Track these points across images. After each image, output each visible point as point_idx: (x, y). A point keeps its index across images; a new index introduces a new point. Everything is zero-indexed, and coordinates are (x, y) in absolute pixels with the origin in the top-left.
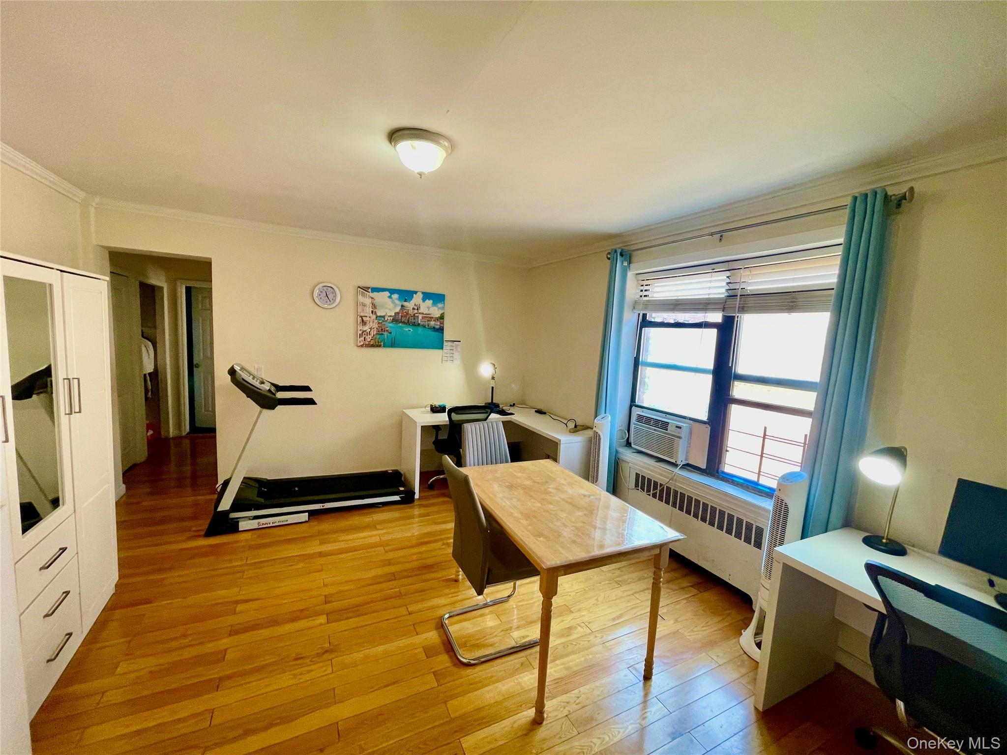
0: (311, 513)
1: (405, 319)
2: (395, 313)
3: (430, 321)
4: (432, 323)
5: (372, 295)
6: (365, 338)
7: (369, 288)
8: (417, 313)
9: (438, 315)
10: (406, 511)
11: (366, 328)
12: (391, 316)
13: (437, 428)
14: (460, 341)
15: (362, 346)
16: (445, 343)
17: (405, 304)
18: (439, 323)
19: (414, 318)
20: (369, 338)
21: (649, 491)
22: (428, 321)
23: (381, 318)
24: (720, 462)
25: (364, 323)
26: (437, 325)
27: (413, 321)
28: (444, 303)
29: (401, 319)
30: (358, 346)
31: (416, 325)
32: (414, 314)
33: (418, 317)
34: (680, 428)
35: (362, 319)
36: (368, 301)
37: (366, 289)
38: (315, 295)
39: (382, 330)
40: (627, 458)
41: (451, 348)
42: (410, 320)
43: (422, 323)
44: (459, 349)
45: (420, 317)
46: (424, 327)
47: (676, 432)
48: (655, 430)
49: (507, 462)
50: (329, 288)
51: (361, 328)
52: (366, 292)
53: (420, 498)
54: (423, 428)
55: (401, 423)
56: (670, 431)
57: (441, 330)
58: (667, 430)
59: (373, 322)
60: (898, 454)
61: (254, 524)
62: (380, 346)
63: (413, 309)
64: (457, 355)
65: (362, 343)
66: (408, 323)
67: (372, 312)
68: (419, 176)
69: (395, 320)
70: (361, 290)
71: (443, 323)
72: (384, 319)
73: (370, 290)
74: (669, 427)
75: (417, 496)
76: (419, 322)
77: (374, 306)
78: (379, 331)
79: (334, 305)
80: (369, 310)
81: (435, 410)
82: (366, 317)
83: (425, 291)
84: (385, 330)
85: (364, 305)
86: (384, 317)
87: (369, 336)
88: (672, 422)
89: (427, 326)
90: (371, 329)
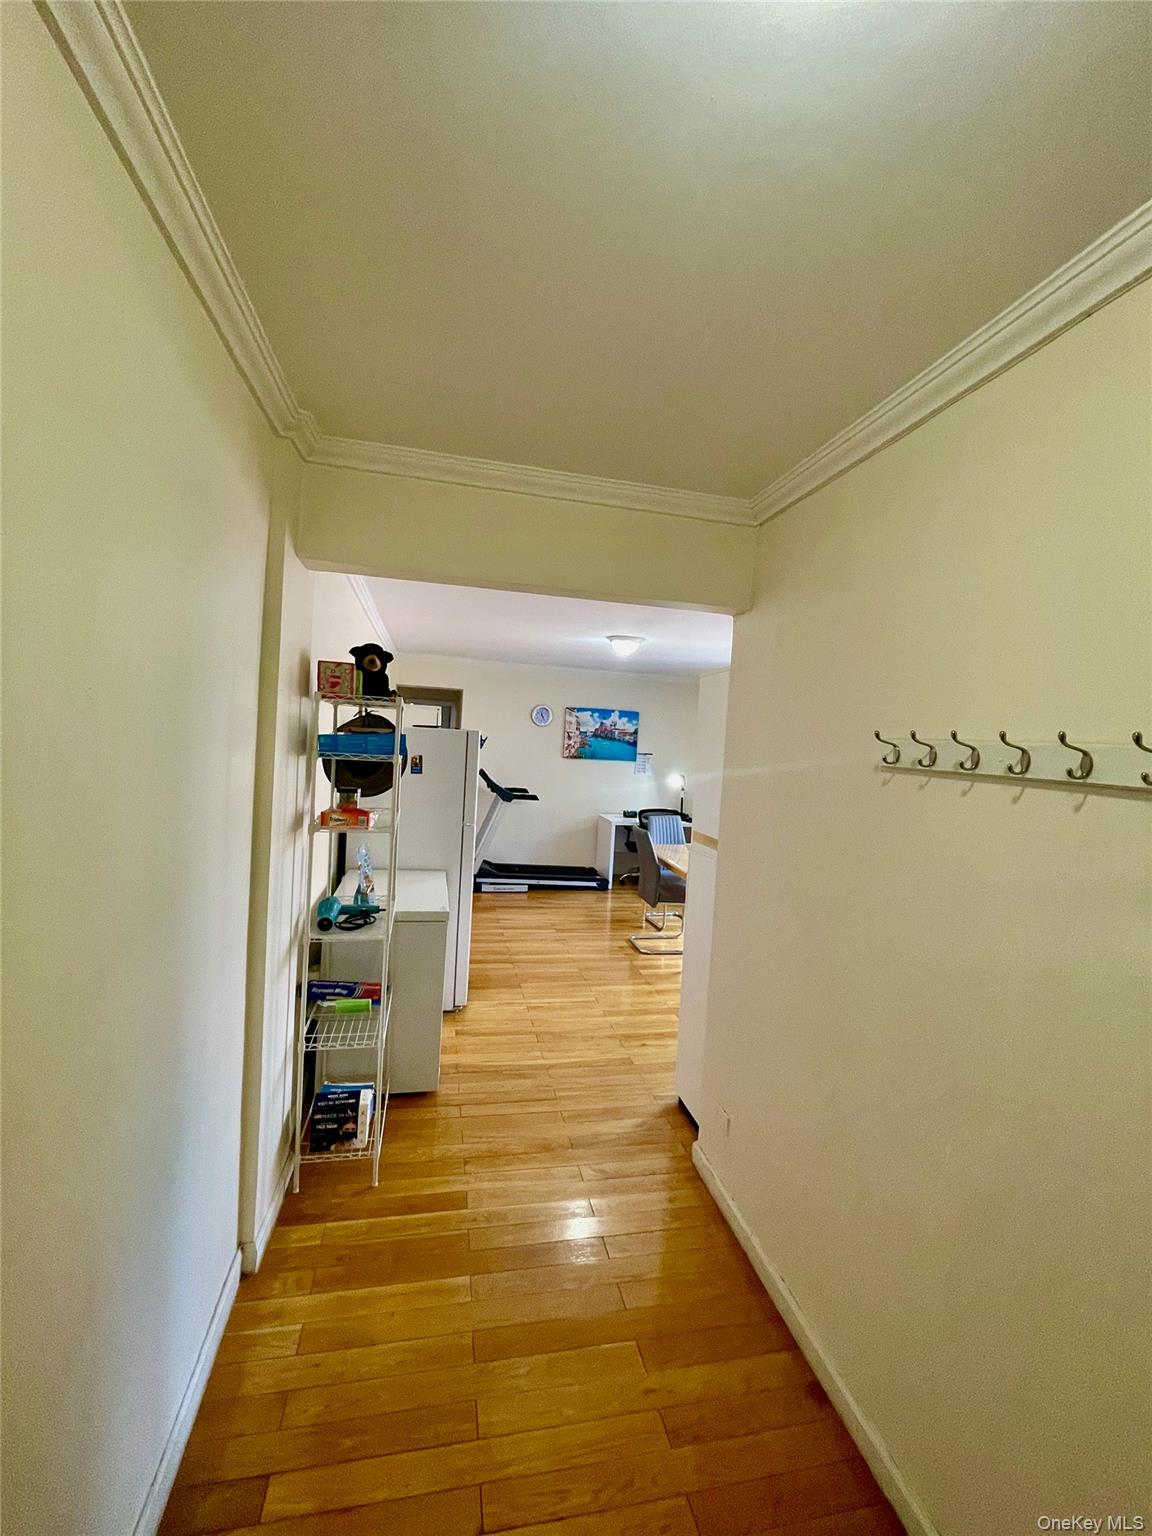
0: (532, 888)
1: (603, 734)
2: (595, 730)
3: (625, 736)
4: (627, 738)
5: (577, 714)
6: (570, 750)
7: (575, 708)
8: (614, 729)
9: (633, 731)
10: (600, 894)
11: (571, 742)
12: (592, 732)
13: (629, 829)
14: (651, 754)
15: (567, 757)
16: (638, 757)
17: (604, 721)
18: (633, 738)
19: (611, 734)
20: (573, 751)
23: (584, 734)
25: (570, 738)
26: (631, 739)
27: (610, 736)
28: (638, 721)
29: (600, 734)
30: (564, 757)
32: (612, 730)
33: (614, 732)
35: (569, 734)
36: (574, 720)
37: (572, 709)
38: (535, 712)
41: (644, 760)
42: (608, 735)
43: (618, 738)
44: (651, 761)
45: (616, 732)
46: (619, 740)
50: (544, 710)
51: (567, 742)
52: (572, 712)
53: (613, 889)
54: (617, 826)
55: (597, 826)
57: (634, 744)
59: (577, 737)
61: (491, 888)
62: (581, 757)
63: (611, 725)
64: (649, 768)
65: (567, 755)
66: (606, 738)
67: (577, 728)
69: (595, 735)
70: (569, 710)
71: (636, 738)
73: (575, 710)
75: (610, 887)
76: (616, 737)
77: (578, 723)
79: (547, 723)
80: (574, 726)
81: (626, 815)
82: (572, 732)
83: (621, 710)
85: (571, 723)
86: (586, 733)
87: (573, 749)
90: (575, 743)
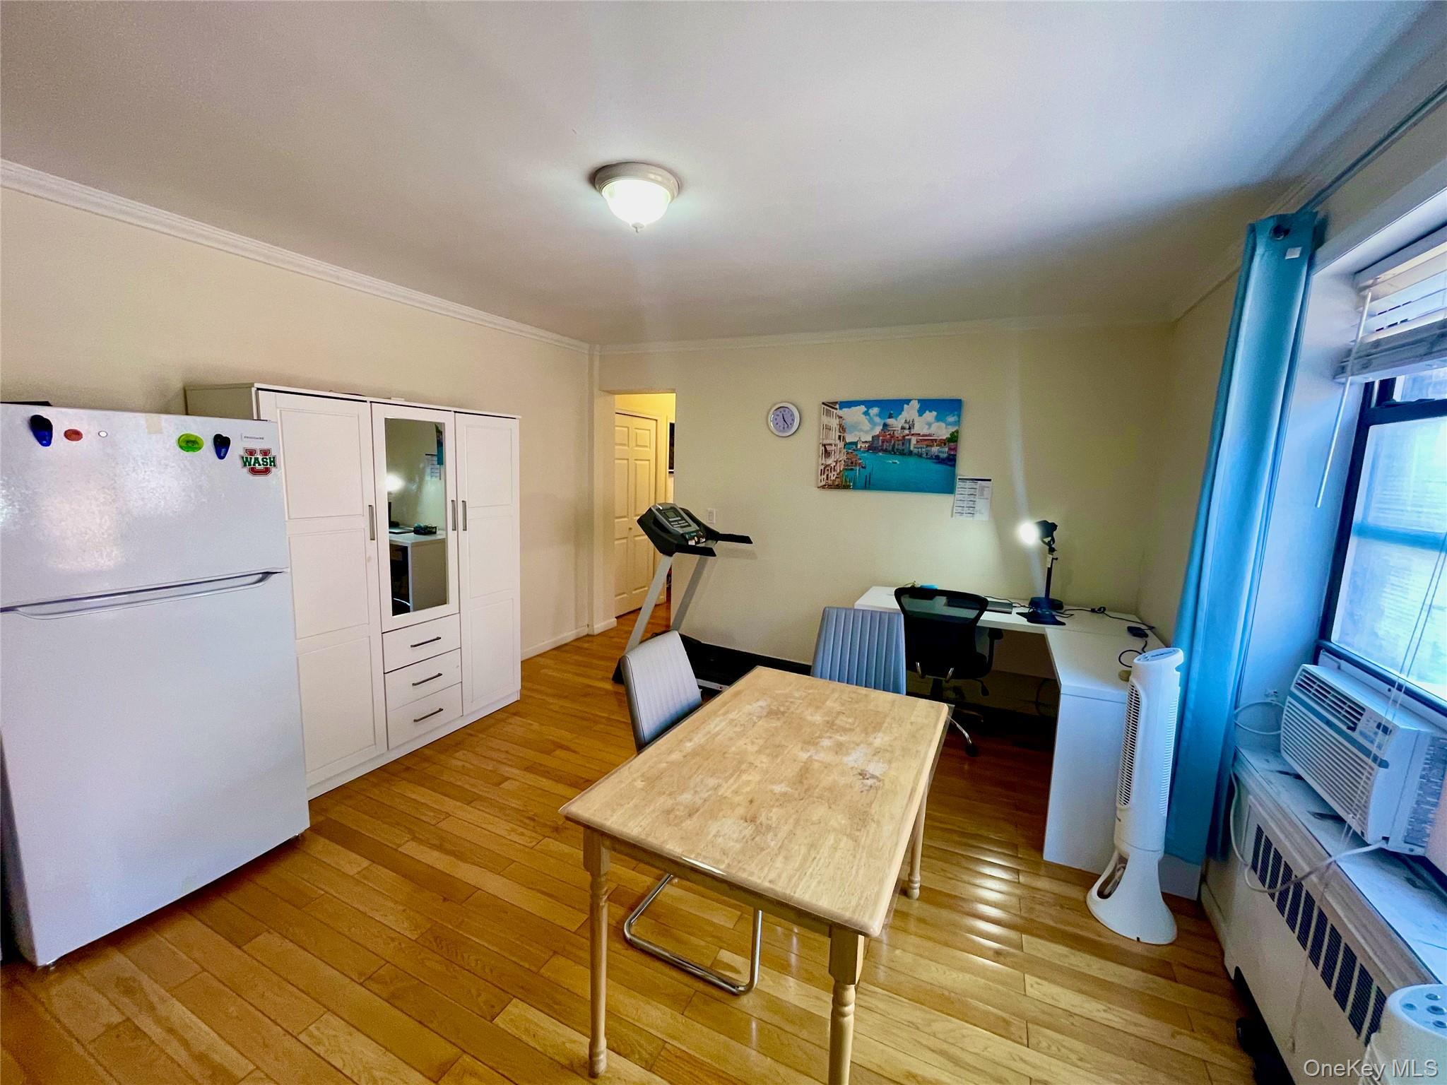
1: (887, 445)
2: (873, 437)
3: (931, 446)
4: (935, 450)
5: (840, 412)
6: (828, 475)
7: (837, 403)
8: (908, 435)
9: (947, 436)
11: (830, 461)
12: (866, 442)
14: (990, 480)
15: (823, 487)
16: (959, 484)
17: (890, 421)
18: (947, 449)
19: (903, 444)
20: (833, 476)
21: (1273, 884)
22: (927, 446)
23: (851, 446)
25: (827, 453)
26: (944, 451)
27: (900, 447)
28: (959, 416)
29: (882, 445)
30: (818, 487)
31: (904, 454)
32: (904, 436)
33: (910, 440)
35: (825, 448)
36: (834, 423)
37: (830, 405)
39: (852, 463)
41: (972, 491)
42: (896, 447)
43: (916, 451)
44: (986, 492)
45: (914, 440)
46: (920, 455)
50: (782, 410)
51: (824, 462)
52: (832, 410)
57: (951, 461)
58: (1353, 729)
59: (840, 452)
62: (846, 487)
63: (903, 428)
64: (981, 504)
65: (823, 483)
66: (893, 451)
67: (840, 437)
68: (635, 229)
69: (873, 447)
70: (826, 407)
71: (955, 449)
72: (857, 447)
73: (837, 406)
76: (912, 448)
77: (842, 428)
78: (848, 465)
79: (781, 434)
80: (835, 434)
82: (831, 445)
83: (921, 398)
84: (856, 464)
85: (828, 428)
86: (856, 444)
87: (833, 473)
89: (924, 455)
90: (836, 462)
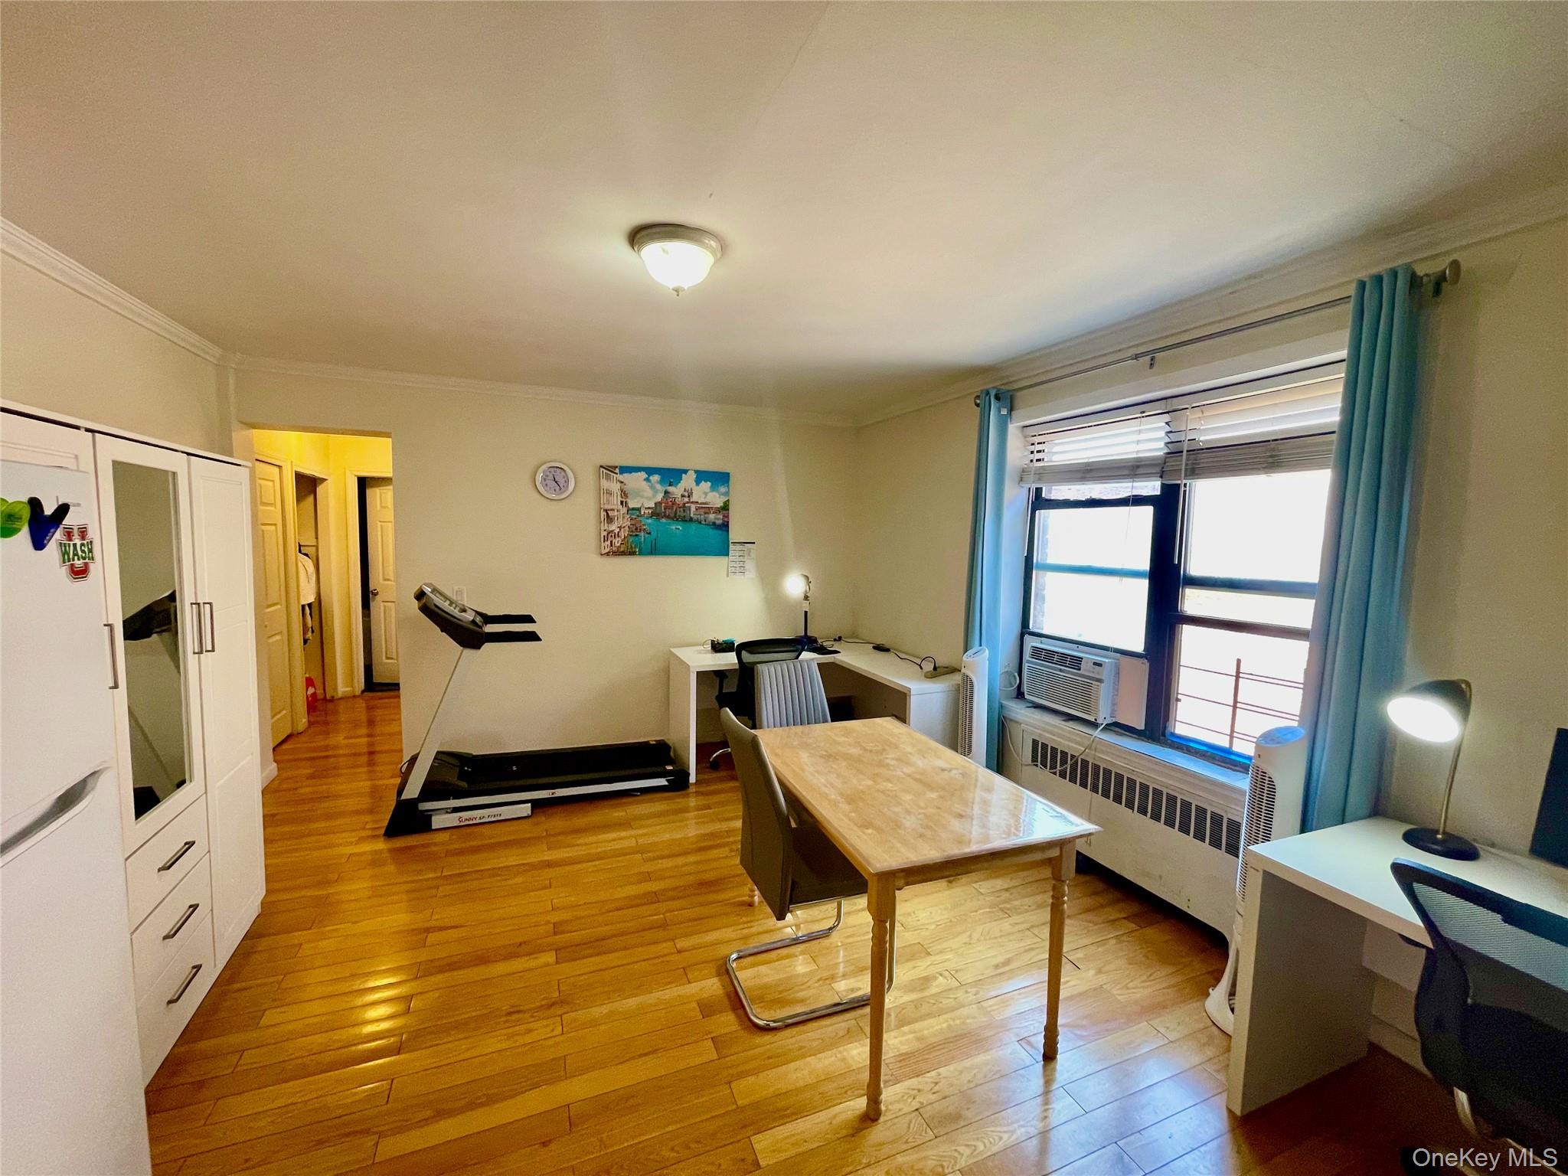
0: (537, 804)
1: (670, 511)
2: (655, 504)
3: (708, 513)
4: (712, 517)
5: (621, 477)
6: (611, 542)
7: (617, 467)
8: (688, 503)
9: (719, 504)
10: (677, 801)
11: (614, 527)
12: (649, 508)
13: (720, 675)
14: (754, 543)
15: (607, 554)
16: (732, 547)
17: (671, 489)
18: (721, 517)
19: (684, 510)
20: (617, 542)
21: (1053, 767)
22: (705, 513)
23: (634, 512)
24: (1167, 718)
25: (610, 519)
26: (718, 519)
27: (682, 514)
28: (728, 486)
29: (665, 512)
30: (602, 555)
31: (686, 521)
32: (685, 504)
33: (690, 508)
34: (1100, 665)
35: (607, 514)
36: (615, 487)
37: (611, 469)
38: (539, 478)
39: (636, 529)
40: (1020, 717)
41: (741, 553)
42: (678, 513)
43: (695, 517)
44: (753, 554)
45: (693, 507)
46: (700, 522)
47: (1096, 672)
48: (1061, 670)
49: (825, 721)
50: (559, 470)
51: (606, 528)
52: (612, 474)
53: (698, 782)
54: (702, 676)
55: (668, 670)
56: (1085, 670)
57: (725, 526)
58: (1080, 669)
59: (624, 517)
60: (1455, 692)
61: (452, 820)
62: (632, 553)
63: (683, 496)
64: (750, 565)
65: (607, 550)
66: (675, 518)
67: (622, 502)
68: (676, 293)
69: (656, 514)
70: (605, 471)
71: (728, 517)
72: (640, 512)
73: (617, 471)
74: (1083, 666)
75: (692, 779)
76: (692, 515)
77: (624, 493)
78: (632, 532)
79: (563, 496)
80: (616, 500)
81: (718, 647)
82: (613, 510)
83: (698, 469)
84: (640, 530)
85: (609, 493)
86: (639, 509)
87: (617, 539)
88: (1089, 657)
89: (703, 522)
90: (620, 528)
